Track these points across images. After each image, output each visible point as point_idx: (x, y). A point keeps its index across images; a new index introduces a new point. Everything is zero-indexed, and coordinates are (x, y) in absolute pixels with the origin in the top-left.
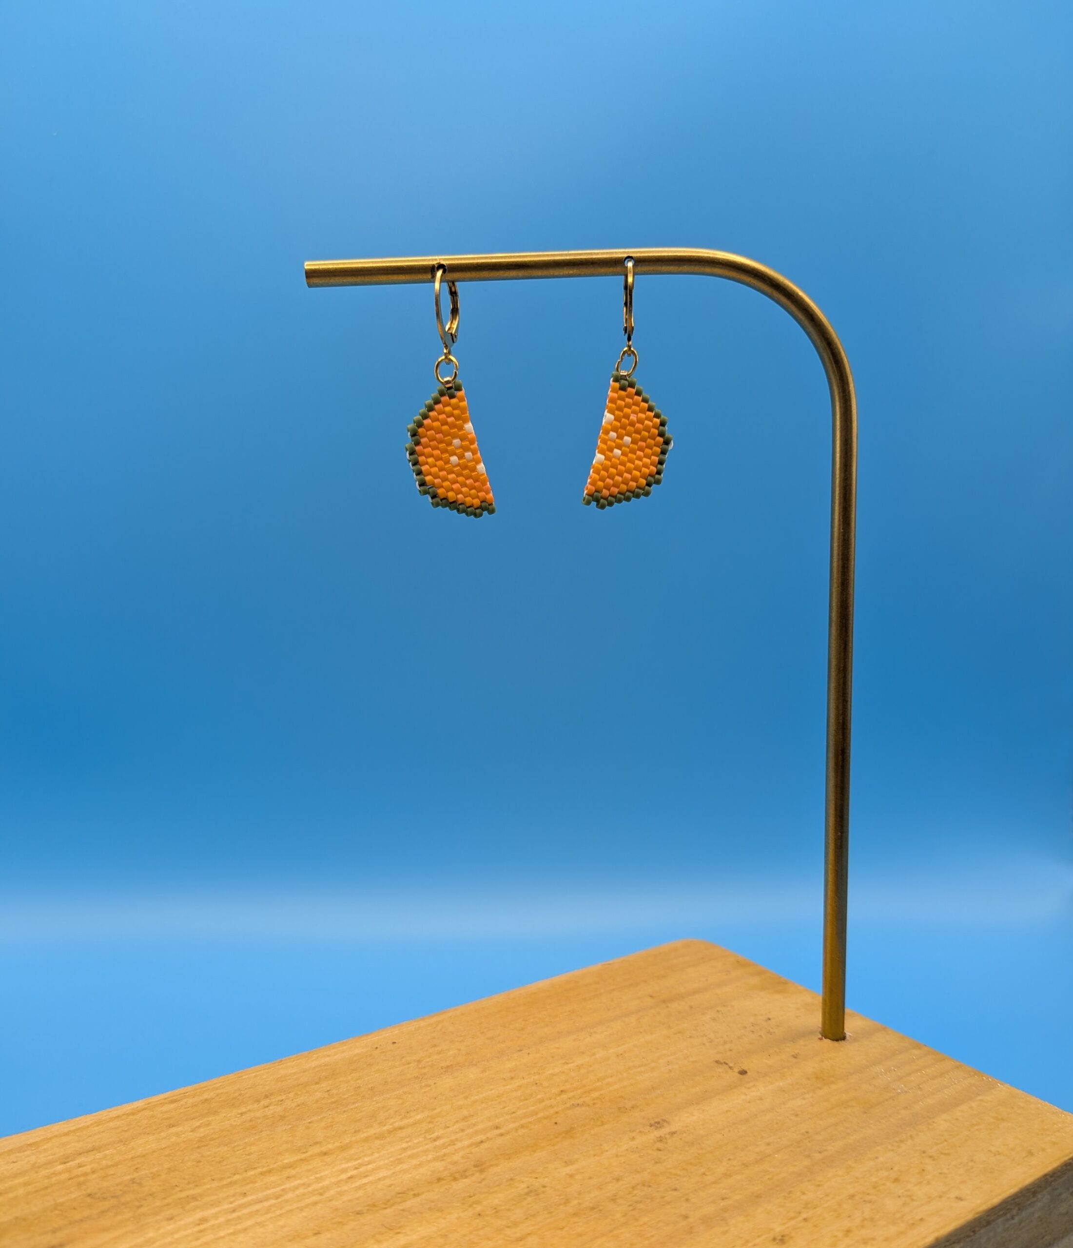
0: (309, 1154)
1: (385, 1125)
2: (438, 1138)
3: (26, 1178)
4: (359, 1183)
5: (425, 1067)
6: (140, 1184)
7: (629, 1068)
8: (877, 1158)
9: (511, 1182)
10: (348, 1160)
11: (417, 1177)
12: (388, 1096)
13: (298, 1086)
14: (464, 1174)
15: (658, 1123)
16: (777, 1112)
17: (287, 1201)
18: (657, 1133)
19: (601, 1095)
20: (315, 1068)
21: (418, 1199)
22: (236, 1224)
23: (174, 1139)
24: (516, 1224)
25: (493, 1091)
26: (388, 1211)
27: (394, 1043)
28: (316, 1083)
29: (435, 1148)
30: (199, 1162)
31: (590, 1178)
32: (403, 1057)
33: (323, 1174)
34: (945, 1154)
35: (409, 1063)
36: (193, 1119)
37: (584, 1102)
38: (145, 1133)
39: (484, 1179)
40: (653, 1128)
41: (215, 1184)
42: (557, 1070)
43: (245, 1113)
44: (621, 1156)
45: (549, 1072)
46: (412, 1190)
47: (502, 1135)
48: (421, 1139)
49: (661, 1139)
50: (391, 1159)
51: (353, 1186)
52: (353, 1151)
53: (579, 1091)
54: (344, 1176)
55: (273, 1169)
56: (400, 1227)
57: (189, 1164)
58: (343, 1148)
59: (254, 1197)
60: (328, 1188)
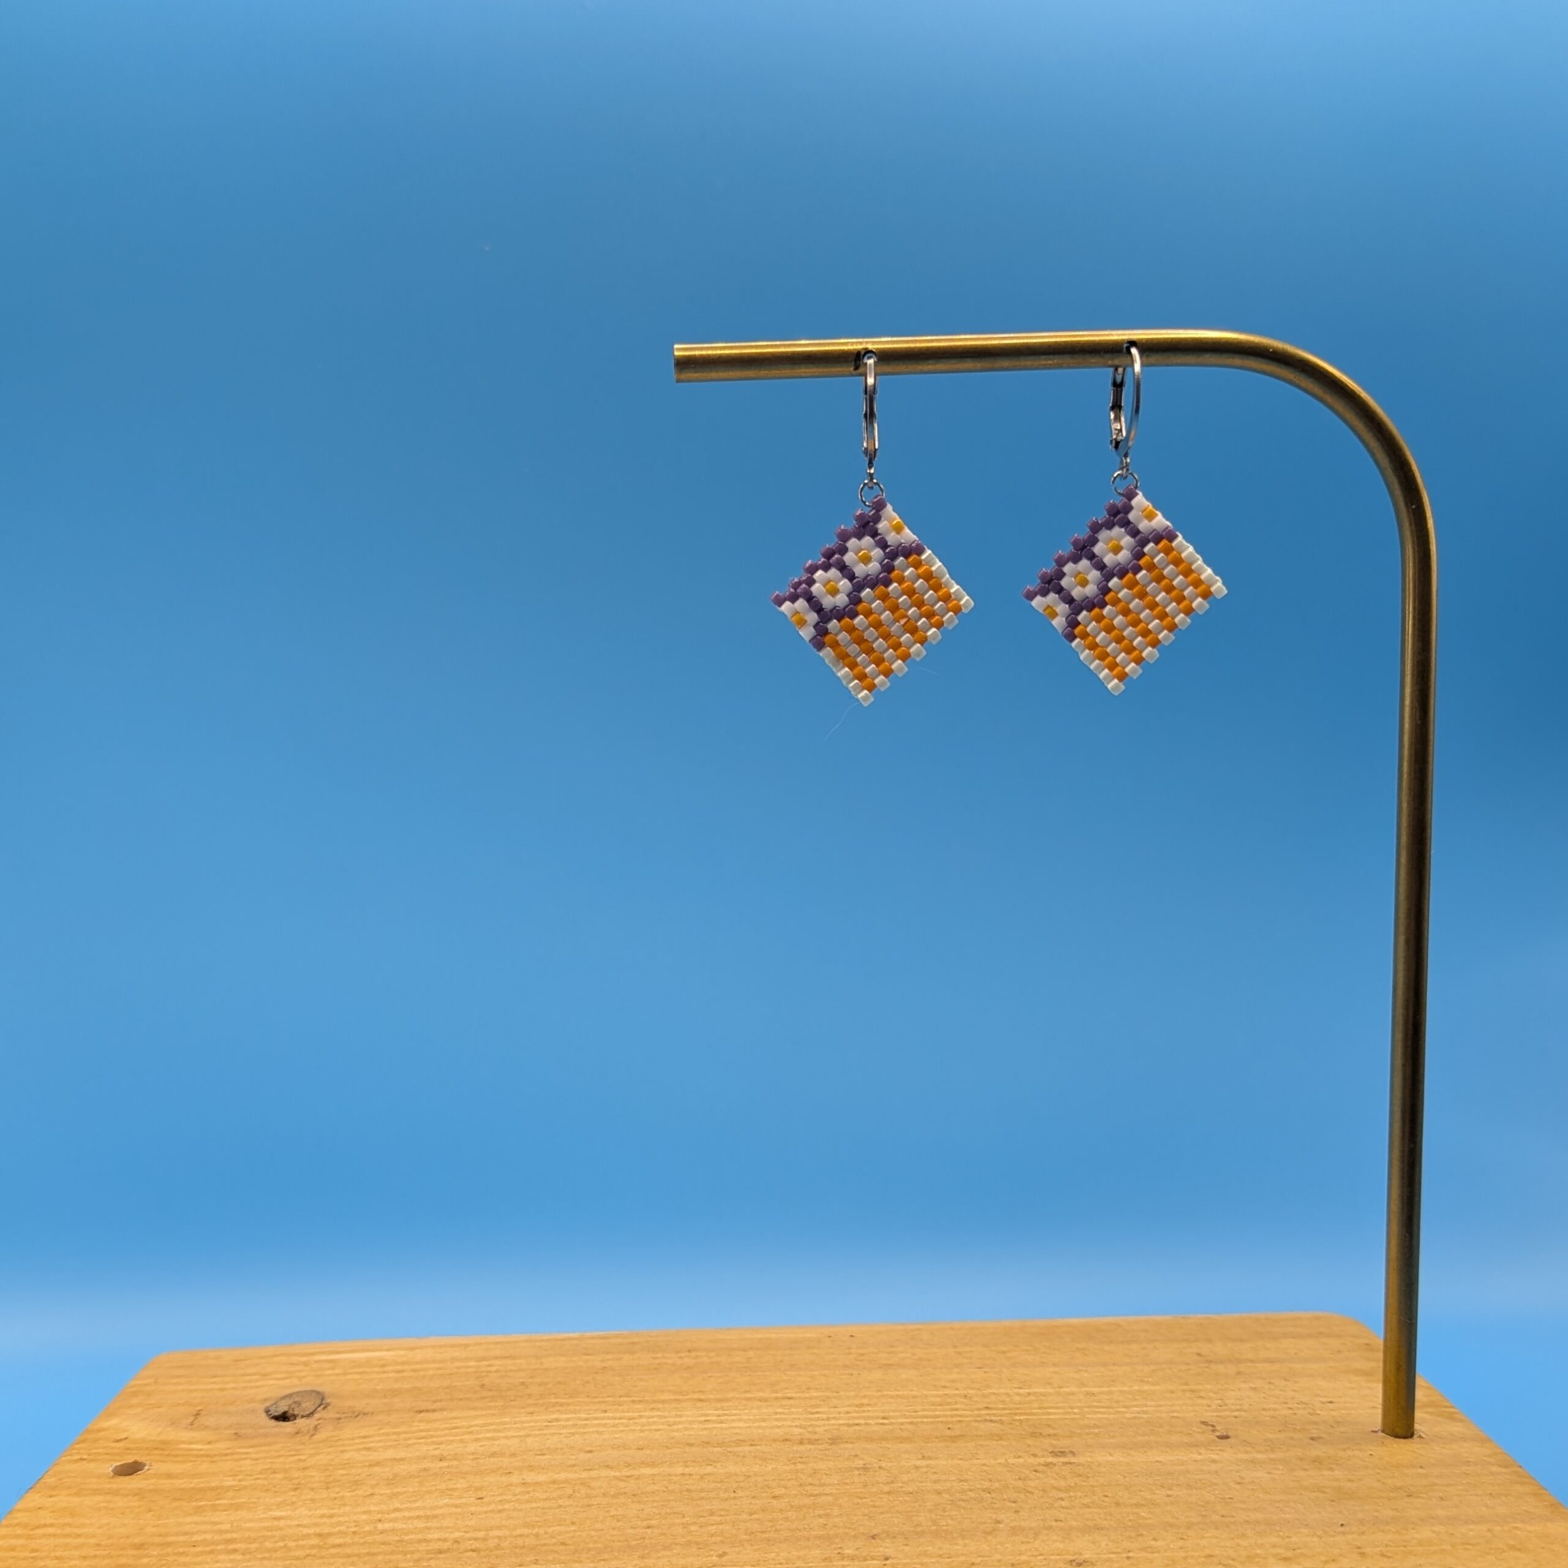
0: (688, 1397)
4: (711, 1426)
6: (526, 1387)
17: (636, 1423)
22: (578, 1428)
41: (588, 1400)
51: (703, 1427)
52: (727, 1404)
54: (700, 1419)
55: (645, 1401)
58: (717, 1401)
59: (611, 1415)
60: (680, 1423)
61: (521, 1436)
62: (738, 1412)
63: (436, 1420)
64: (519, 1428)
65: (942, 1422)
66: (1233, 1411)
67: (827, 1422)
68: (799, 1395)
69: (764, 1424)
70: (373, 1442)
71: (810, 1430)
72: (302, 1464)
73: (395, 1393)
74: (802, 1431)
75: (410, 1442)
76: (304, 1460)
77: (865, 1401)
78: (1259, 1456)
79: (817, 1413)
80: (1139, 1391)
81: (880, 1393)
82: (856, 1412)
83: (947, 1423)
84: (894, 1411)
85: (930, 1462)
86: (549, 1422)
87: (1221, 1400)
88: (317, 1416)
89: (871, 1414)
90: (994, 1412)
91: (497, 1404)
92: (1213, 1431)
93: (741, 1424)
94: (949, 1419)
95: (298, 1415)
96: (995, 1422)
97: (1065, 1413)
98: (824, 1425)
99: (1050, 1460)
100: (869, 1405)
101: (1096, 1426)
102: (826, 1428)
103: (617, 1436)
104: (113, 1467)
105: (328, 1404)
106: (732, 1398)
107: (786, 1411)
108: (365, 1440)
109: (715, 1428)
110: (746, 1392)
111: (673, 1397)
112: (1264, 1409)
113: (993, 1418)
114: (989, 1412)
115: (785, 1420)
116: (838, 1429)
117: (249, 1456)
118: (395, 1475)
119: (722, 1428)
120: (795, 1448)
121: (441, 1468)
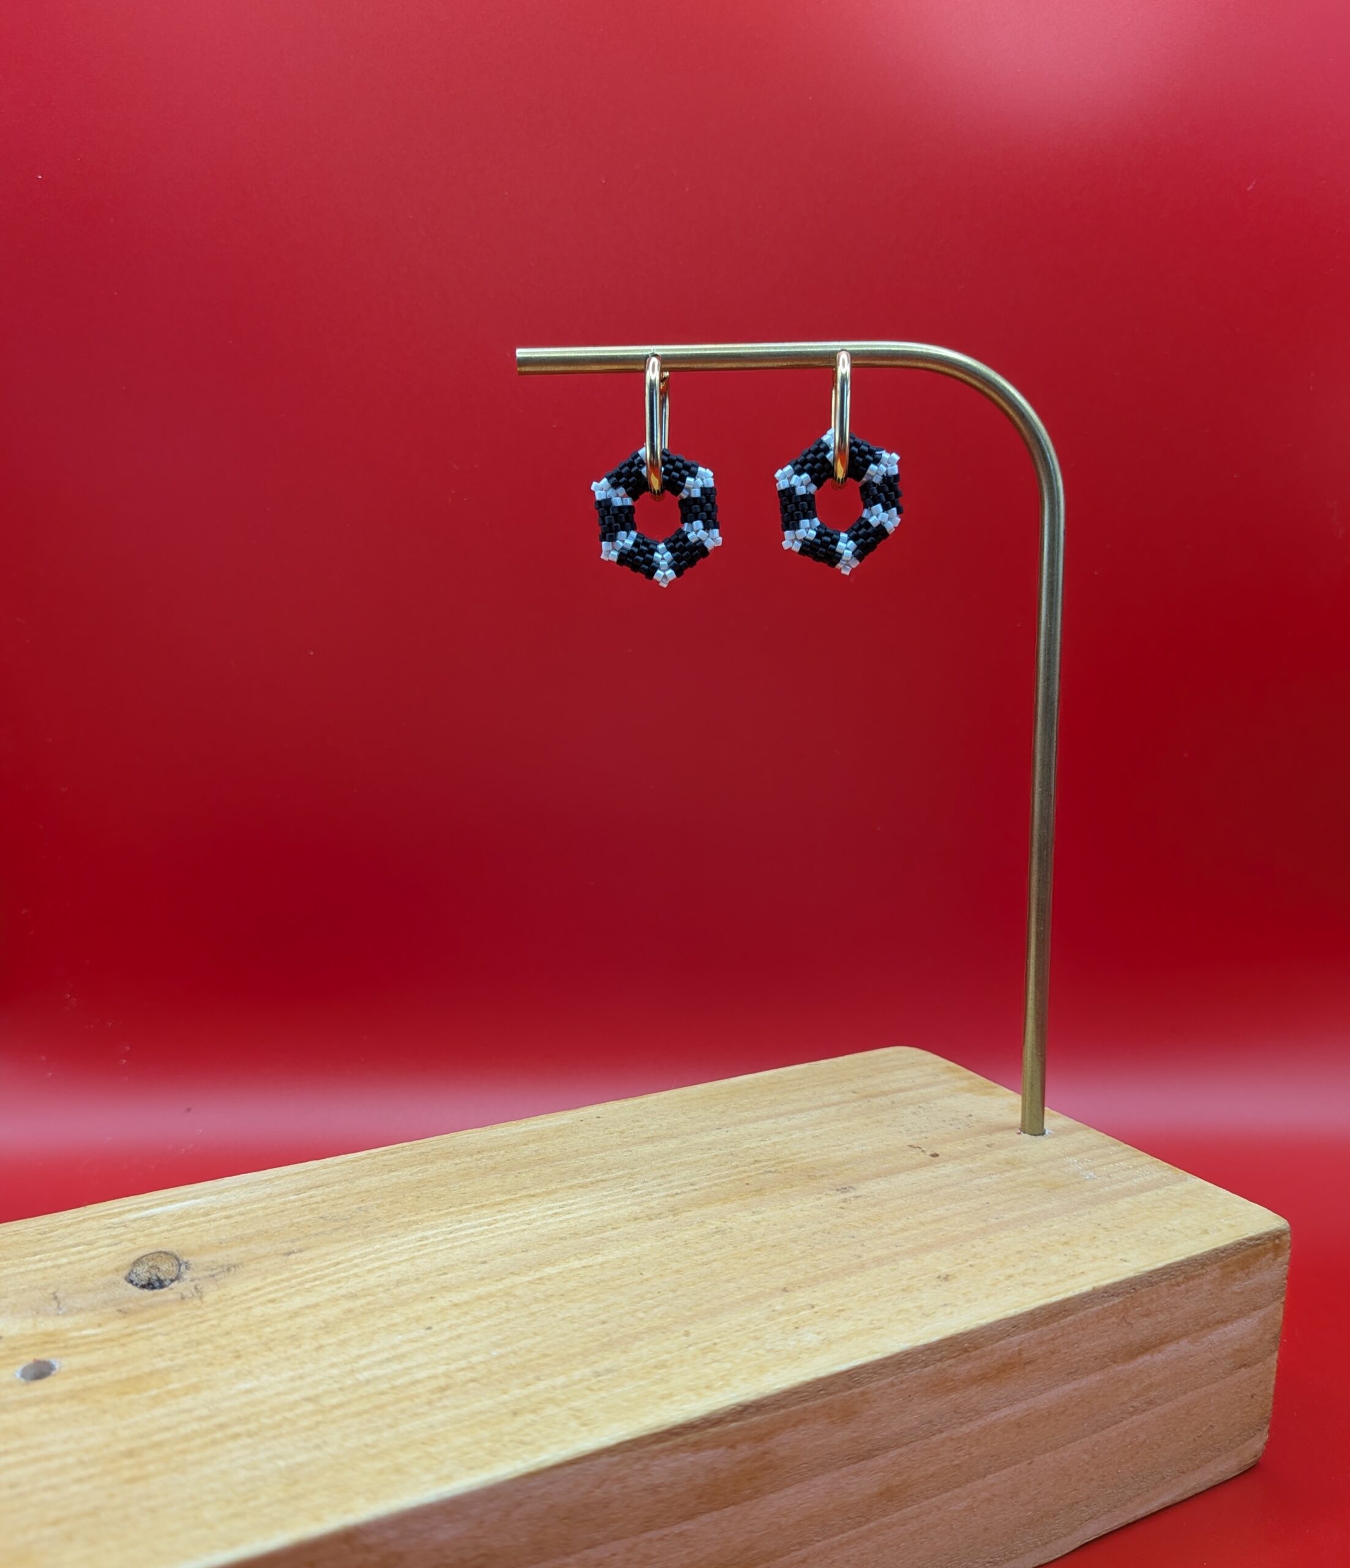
0: (518, 1195)
1: (588, 1178)
2: (637, 1189)
3: (263, 1204)
4: (563, 1218)
5: (627, 1137)
6: (366, 1211)
7: (824, 1147)
8: (1051, 1226)
9: (702, 1224)
10: (556, 1201)
11: (616, 1216)
12: (592, 1157)
13: (508, 1145)
14: (659, 1216)
15: (845, 1188)
16: (962, 1187)
18: (843, 1196)
19: (793, 1165)
20: (524, 1132)
21: (616, 1231)
22: (453, 1242)
23: (395, 1180)
24: (703, 1253)
25: (691, 1158)
26: (588, 1238)
27: (599, 1117)
28: (525, 1145)
29: (633, 1196)
30: (419, 1197)
31: (775, 1225)
32: (607, 1129)
33: (531, 1210)
34: (1121, 1227)
35: (612, 1134)
36: (413, 1166)
37: (776, 1170)
38: (368, 1175)
39: (676, 1221)
40: (839, 1192)
42: (753, 1145)
43: (460, 1164)
44: (806, 1211)
45: (745, 1146)
46: (611, 1225)
47: (696, 1190)
48: (620, 1190)
49: (845, 1201)
50: (592, 1202)
51: (558, 1220)
52: (558, 1195)
53: (773, 1162)
54: (550, 1212)
55: (486, 1205)
56: (599, 1250)
57: (410, 1199)
58: (549, 1193)
64: (397, 1253)
91: (356, 1233)
105: (187, 1263)
109: (568, 1219)
119: (574, 1219)
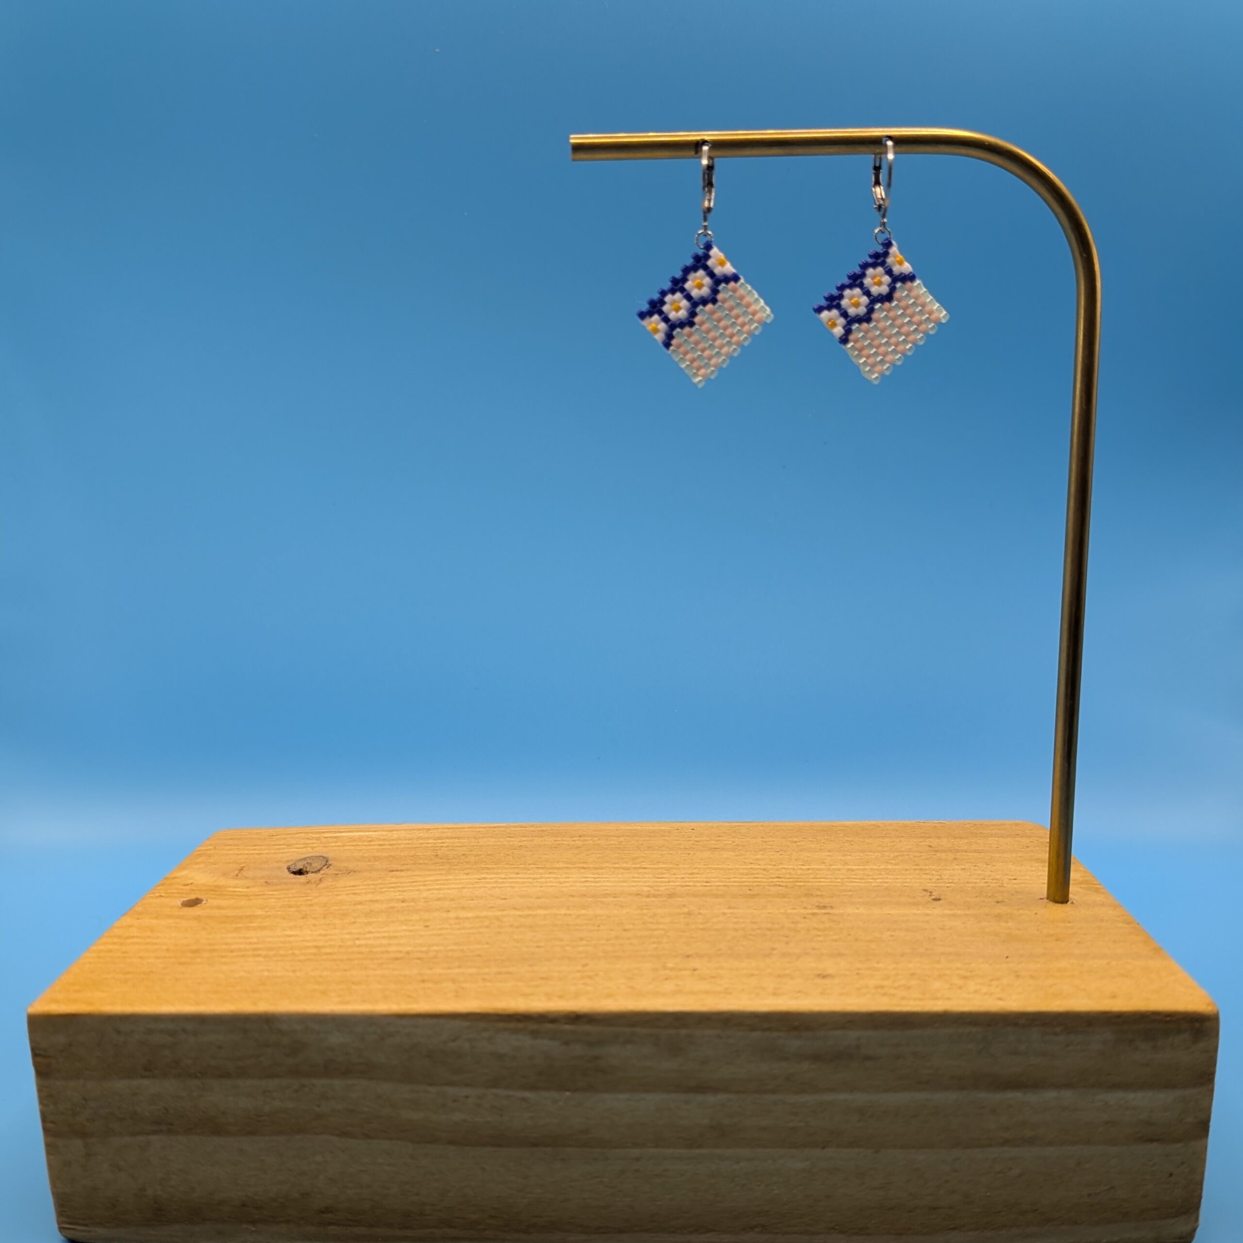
0: (574, 866)
6: (466, 857)
17: (538, 882)
22: (499, 884)
26: (591, 899)
30: (509, 855)
33: (572, 876)
41: (507, 866)
51: (582, 885)
52: (599, 871)
55: (547, 867)
56: (588, 907)
60: (568, 882)
61: (459, 888)
62: (608, 876)
63: (403, 877)
64: (458, 883)
65: (746, 886)
66: (947, 883)
67: (667, 884)
68: (651, 866)
69: (624, 884)
70: (358, 890)
71: (655, 888)
72: (309, 903)
73: (376, 858)
74: (651, 889)
75: (383, 890)
76: (311, 900)
77: (695, 871)
78: (959, 912)
79: (662, 878)
80: (884, 869)
81: (706, 867)
82: (688, 878)
83: (750, 886)
84: (714, 878)
85: (735, 911)
86: (479, 879)
87: (940, 876)
88: (322, 872)
89: (698, 879)
90: (783, 880)
91: (444, 867)
92: (930, 895)
93: (608, 884)
94: (751, 884)
95: (309, 871)
96: (783, 886)
97: (830, 882)
98: (666, 886)
99: (816, 911)
100: (698, 874)
101: (850, 891)
102: (667, 887)
103: (524, 889)
104: (182, 901)
105: (330, 865)
106: (606, 867)
107: (641, 876)
108: (353, 888)
109: (591, 886)
110: (615, 863)
111: (565, 865)
112: (968, 883)
113: (781, 884)
114: (780, 880)
115: (639, 882)
116: (674, 889)
117: (274, 896)
118: (371, 911)
119: (595, 886)
120: (644, 899)
121: (402, 907)
